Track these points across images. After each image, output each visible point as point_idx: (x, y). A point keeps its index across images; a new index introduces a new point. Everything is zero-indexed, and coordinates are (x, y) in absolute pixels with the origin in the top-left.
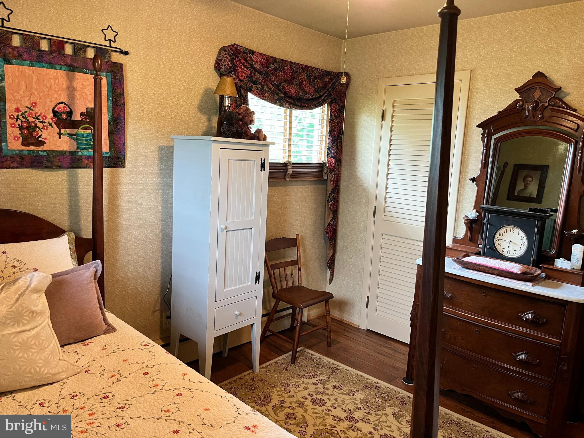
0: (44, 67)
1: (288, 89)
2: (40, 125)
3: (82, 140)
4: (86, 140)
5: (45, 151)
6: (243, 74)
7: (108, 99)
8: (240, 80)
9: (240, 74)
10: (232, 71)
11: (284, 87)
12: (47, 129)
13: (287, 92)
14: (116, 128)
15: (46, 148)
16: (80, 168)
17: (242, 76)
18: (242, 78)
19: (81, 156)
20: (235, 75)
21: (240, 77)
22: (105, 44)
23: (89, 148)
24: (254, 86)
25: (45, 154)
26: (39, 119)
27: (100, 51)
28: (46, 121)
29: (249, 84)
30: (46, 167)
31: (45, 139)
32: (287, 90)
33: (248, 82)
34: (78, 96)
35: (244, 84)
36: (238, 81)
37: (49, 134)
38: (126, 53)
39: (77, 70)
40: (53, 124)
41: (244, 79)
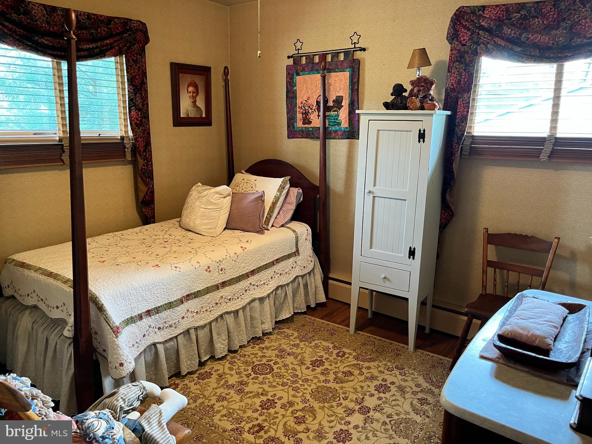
0: (314, 73)
1: (536, 38)
2: (310, 111)
3: (331, 119)
4: (334, 119)
5: (312, 127)
6: (465, 38)
7: (349, 88)
8: (464, 45)
9: (462, 39)
10: (454, 38)
11: (528, 38)
12: (313, 113)
13: (536, 43)
14: (353, 109)
15: (312, 125)
16: (330, 139)
17: (464, 40)
18: (464, 42)
19: (331, 131)
20: (457, 40)
21: (462, 42)
22: (352, 47)
23: (335, 125)
24: (479, 47)
25: (311, 129)
26: (310, 107)
27: (347, 53)
28: (313, 108)
29: (473, 46)
30: (312, 138)
31: (312, 119)
32: (535, 41)
33: (471, 45)
34: (332, 89)
35: (468, 48)
36: (461, 47)
37: (313, 117)
38: (364, 50)
39: (332, 71)
40: (316, 110)
41: (466, 42)
